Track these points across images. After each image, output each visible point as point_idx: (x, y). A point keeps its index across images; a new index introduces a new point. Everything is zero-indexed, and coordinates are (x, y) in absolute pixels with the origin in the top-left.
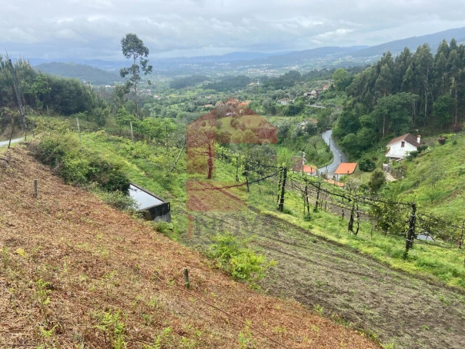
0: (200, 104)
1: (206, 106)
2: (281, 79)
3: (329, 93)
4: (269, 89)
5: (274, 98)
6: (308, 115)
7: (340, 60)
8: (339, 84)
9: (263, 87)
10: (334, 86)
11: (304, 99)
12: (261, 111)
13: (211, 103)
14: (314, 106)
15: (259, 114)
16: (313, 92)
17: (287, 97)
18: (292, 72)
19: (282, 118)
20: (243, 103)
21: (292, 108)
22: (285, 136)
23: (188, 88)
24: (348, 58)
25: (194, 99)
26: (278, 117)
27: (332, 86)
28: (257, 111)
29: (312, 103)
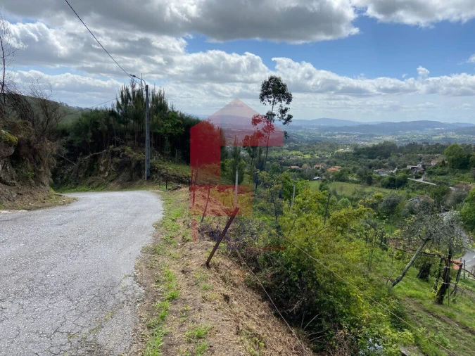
0: (285, 164)
1: (293, 167)
2: (375, 148)
3: (439, 169)
4: (361, 157)
5: (370, 167)
6: (413, 189)
8: (453, 161)
9: (354, 154)
10: (446, 162)
11: (408, 172)
12: (355, 179)
13: (297, 165)
14: (421, 180)
15: (353, 182)
16: (419, 166)
17: (385, 167)
18: (386, 142)
19: (380, 189)
20: (332, 169)
21: (392, 180)
23: (274, 147)
25: (279, 159)
26: (374, 188)
27: (443, 162)
28: (350, 178)
29: (417, 178)
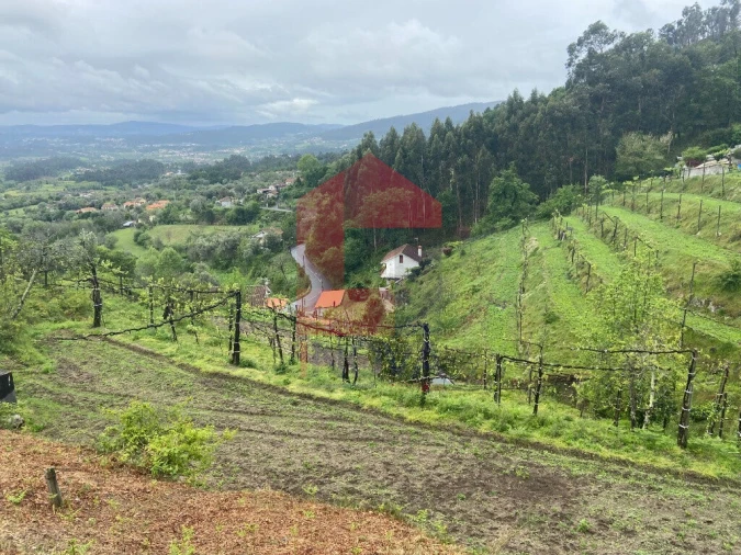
0: (69, 207)
1: (84, 211)
2: (219, 167)
3: (294, 190)
4: (199, 183)
5: (210, 196)
6: (267, 222)
7: (306, 143)
8: (308, 177)
9: (189, 179)
10: (302, 180)
11: (258, 198)
12: (189, 217)
13: (92, 206)
14: (275, 208)
15: (187, 222)
16: (272, 188)
17: (231, 195)
18: (234, 157)
19: (226, 228)
20: (155, 205)
21: (240, 212)
22: (234, 257)
23: (44, 179)
24: (318, 142)
25: (58, 199)
26: (219, 228)
27: (298, 180)
28: (182, 217)
29: (271, 205)
